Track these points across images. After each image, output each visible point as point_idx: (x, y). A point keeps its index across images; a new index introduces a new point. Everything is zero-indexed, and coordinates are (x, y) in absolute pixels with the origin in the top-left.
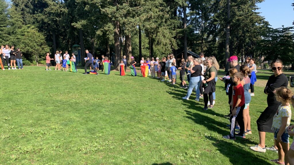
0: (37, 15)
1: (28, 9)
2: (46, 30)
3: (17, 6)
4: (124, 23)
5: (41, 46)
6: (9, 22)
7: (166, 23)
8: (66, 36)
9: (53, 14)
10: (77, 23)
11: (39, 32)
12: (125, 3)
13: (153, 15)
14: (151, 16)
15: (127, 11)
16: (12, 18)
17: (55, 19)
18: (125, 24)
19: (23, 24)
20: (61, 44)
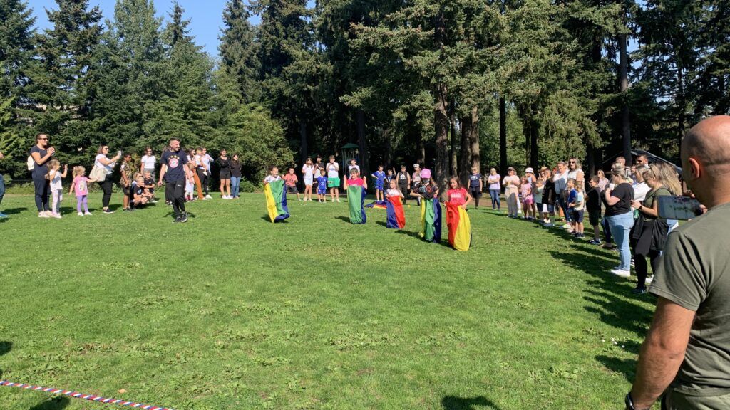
0: (270, 81)
1: (251, 70)
2: (287, 113)
3: (230, 65)
4: (458, 89)
5: (275, 148)
6: (214, 99)
7: (569, 82)
8: (328, 124)
9: (303, 76)
10: (351, 95)
11: (272, 118)
12: (462, 40)
13: (531, 63)
14: (527, 66)
15: (466, 59)
16: (221, 90)
17: (306, 89)
18: (461, 90)
19: (241, 102)
20: (318, 143)
